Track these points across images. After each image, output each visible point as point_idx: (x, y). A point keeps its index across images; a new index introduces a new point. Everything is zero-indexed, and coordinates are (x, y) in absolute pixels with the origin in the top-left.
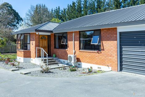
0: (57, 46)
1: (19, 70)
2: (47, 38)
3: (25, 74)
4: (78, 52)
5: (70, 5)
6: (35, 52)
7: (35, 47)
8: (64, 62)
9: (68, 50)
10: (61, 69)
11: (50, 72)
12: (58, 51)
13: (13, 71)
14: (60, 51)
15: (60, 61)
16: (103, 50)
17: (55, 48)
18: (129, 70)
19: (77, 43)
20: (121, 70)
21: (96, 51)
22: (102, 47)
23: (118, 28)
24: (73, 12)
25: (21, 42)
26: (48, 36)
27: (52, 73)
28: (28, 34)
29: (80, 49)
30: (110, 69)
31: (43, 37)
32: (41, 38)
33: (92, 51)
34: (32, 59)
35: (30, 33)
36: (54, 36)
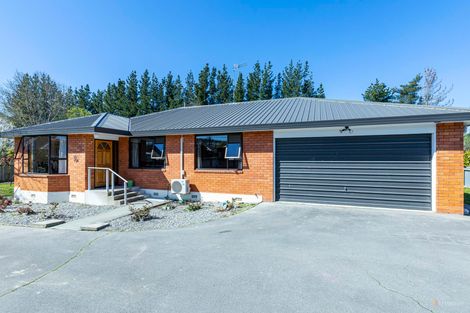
0: (136, 162)
1: (64, 222)
2: (111, 146)
3: (99, 229)
4: (192, 174)
5: (114, 86)
6: (86, 178)
7: (86, 166)
8: (157, 194)
9: (167, 171)
10: (164, 207)
11: (152, 218)
12: (141, 174)
13: (48, 226)
14: (145, 174)
15: (144, 193)
16: (248, 168)
17: (131, 166)
18: (291, 197)
19: (190, 157)
20: (277, 199)
21: (232, 171)
22: (244, 164)
23: (275, 131)
24: (118, 99)
25: (32, 156)
26: (114, 142)
27: (156, 218)
28: (60, 138)
29: (196, 167)
30: (260, 198)
31: (103, 144)
32: (100, 147)
33: (223, 171)
34: (72, 193)
35: (67, 136)
36: (127, 144)
